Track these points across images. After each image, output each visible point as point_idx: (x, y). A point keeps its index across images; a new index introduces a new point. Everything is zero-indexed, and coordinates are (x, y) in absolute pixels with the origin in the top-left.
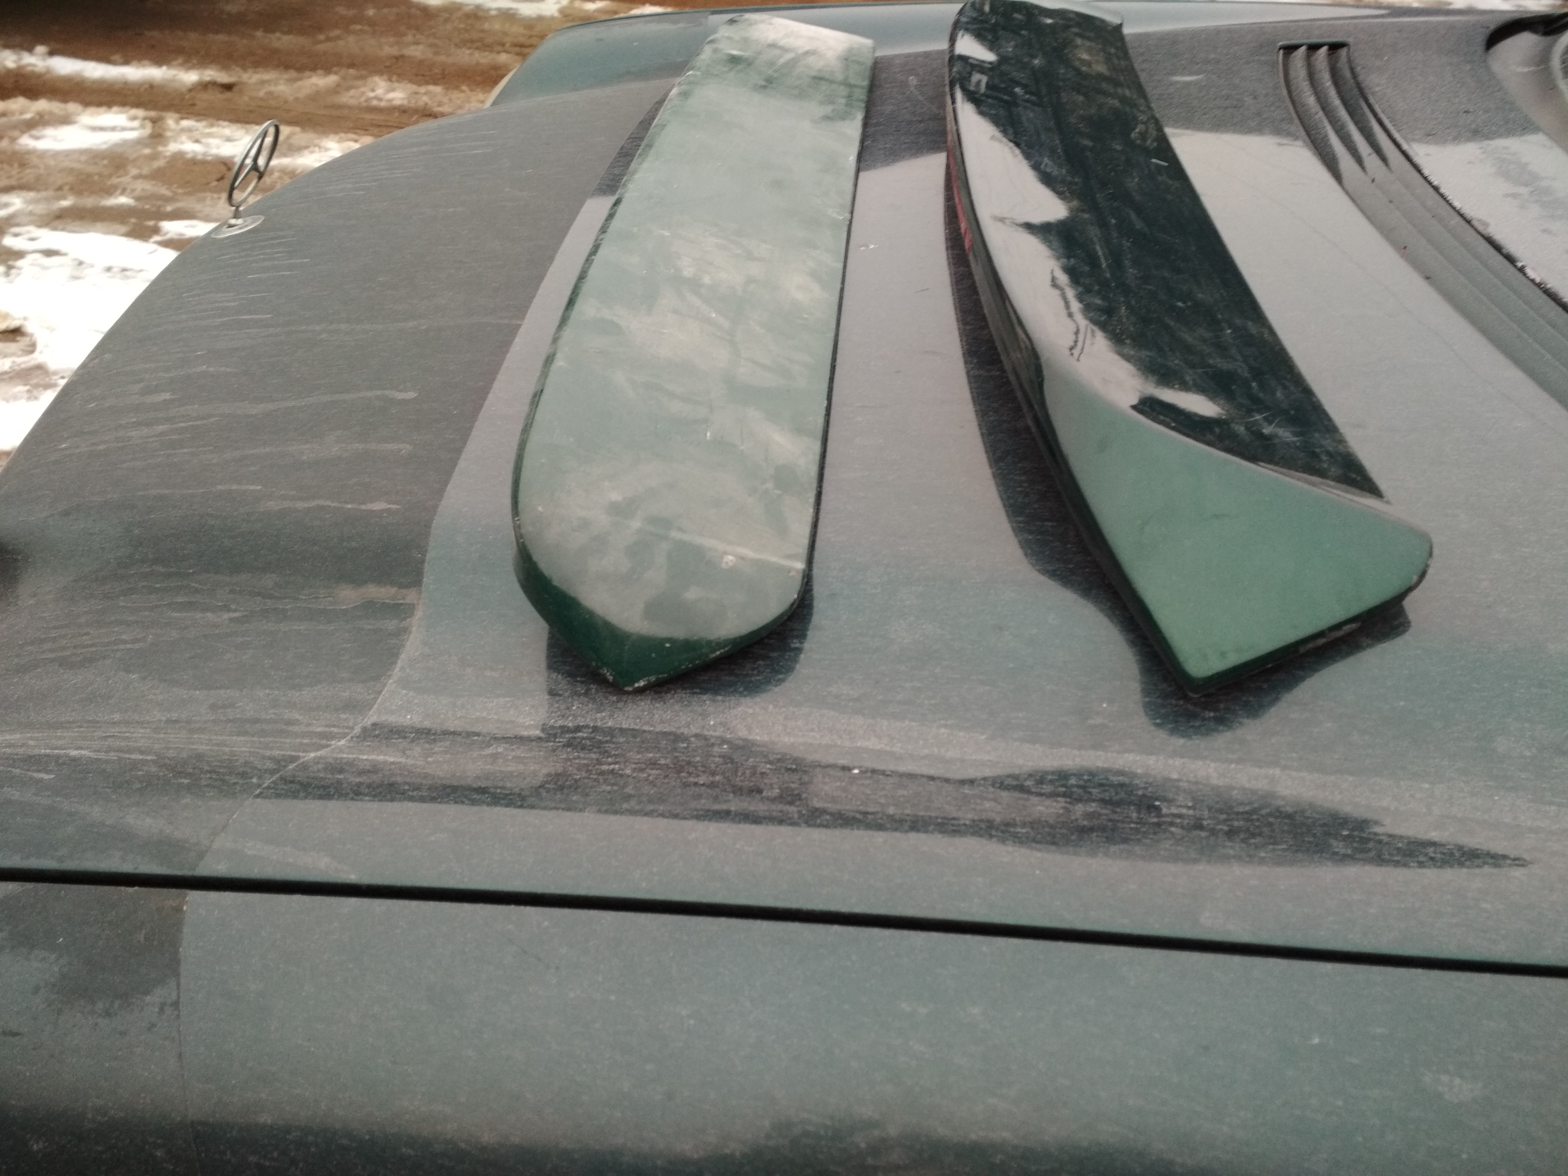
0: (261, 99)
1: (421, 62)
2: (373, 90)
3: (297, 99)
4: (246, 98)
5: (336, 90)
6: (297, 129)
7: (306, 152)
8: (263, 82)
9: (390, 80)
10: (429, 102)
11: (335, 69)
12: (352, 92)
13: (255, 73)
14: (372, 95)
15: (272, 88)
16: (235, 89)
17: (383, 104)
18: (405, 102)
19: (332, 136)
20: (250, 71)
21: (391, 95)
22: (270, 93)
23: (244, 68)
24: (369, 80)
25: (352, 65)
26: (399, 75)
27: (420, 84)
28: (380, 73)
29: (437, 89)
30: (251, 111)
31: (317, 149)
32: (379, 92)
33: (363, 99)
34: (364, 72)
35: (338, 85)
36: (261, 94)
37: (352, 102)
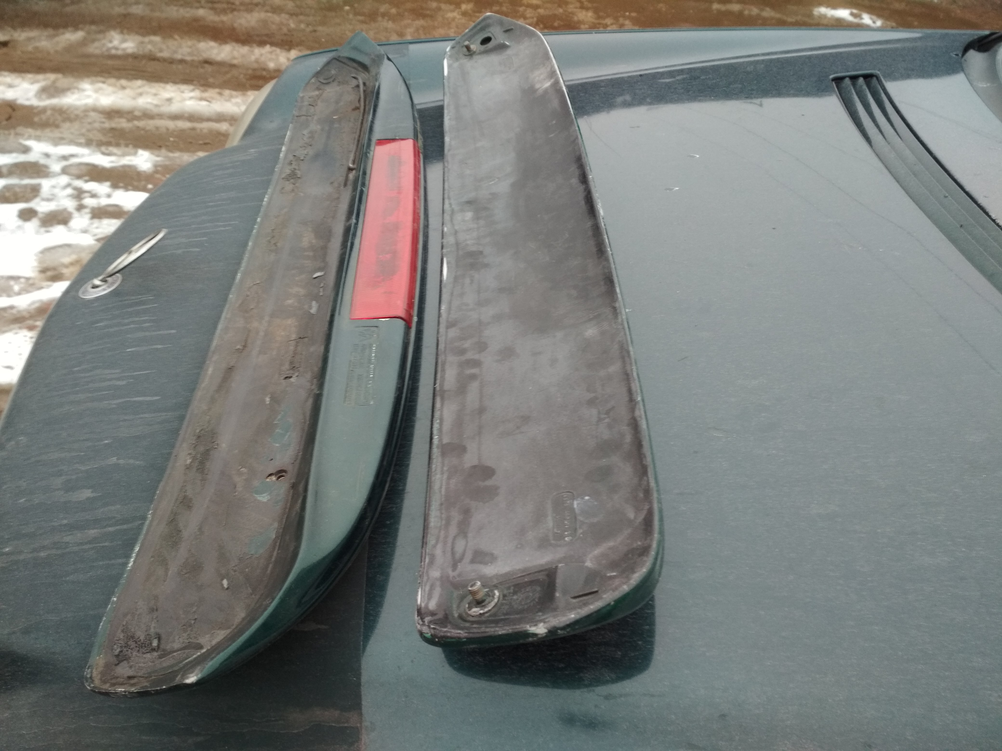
0: (31, 53)
1: (142, 18)
2: (111, 42)
3: (56, 52)
4: (19, 52)
5: (84, 43)
6: (60, 76)
7: (69, 94)
8: (29, 39)
9: (122, 33)
10: (153, 49)
11: (81, 26)
12: (96, 44)
13: (23, 31)
14: (110, 45)
15: (38, 44)
16: (10, 45)
17: (120, 52)
18: (135, 50)
19: (86, 80)
20: (19, 30)
21: (125, 45)
22: (36, 48)
23: (14, 28)
24: (107, 34)
25: (93, 22)
26: (128, 29)
27: (143, 35)
28: (114, 28)
29: (157, 39)
30: (24, 63)
31: (76, 91)
32: (116, 43)
33: (104, 49)
34: (102, 28)
35: (85, 39)
36: (30, 48)
37: (97, 52)
